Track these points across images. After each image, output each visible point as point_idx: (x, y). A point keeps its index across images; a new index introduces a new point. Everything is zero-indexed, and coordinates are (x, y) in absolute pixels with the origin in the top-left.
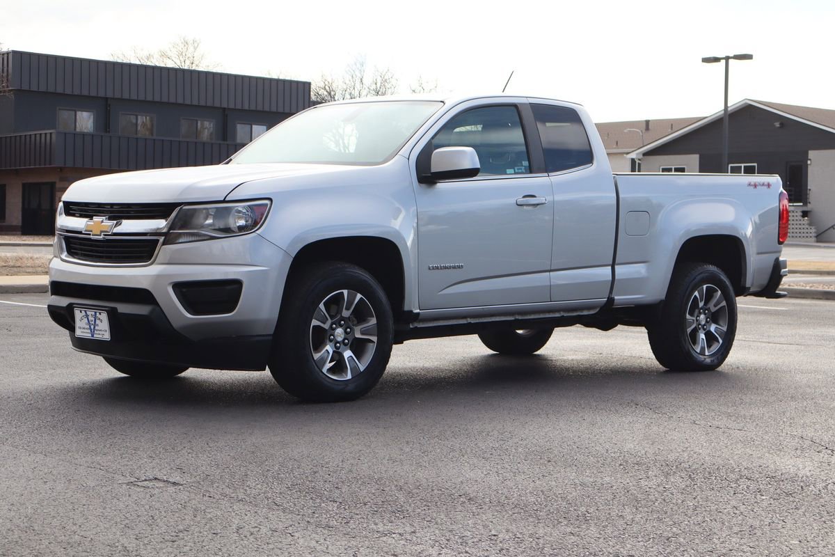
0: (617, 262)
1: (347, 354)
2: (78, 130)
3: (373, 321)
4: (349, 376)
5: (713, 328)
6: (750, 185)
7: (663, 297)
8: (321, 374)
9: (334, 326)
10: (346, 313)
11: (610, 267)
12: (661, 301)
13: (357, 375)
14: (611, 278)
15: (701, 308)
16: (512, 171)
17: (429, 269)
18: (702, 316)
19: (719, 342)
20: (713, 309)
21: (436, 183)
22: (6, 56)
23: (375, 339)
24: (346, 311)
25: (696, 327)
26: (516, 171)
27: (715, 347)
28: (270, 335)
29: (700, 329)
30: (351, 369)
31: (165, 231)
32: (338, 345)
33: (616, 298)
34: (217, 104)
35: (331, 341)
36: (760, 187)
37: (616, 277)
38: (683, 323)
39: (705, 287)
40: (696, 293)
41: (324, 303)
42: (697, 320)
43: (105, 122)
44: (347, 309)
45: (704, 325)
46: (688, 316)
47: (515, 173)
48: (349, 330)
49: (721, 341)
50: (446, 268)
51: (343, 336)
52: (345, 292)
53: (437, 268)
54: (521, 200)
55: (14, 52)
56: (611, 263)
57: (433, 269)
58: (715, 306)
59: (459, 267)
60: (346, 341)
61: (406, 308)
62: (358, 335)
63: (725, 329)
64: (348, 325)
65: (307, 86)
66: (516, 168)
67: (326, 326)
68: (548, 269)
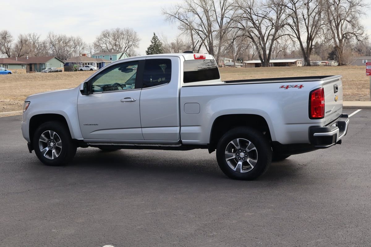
0: (181, 125)
1: (53, 151)
3: (61, 141)
12: (208, 144)
16: (126, 88)
18: (242, 154)
25: (235, 158)
29: (240, 159)
35: (49, 146)
37: (181, 132)
39: (238, 139)
40: (232, 142)
42: (237, 155)
50: (91, 125)
51: (53, 145)
53: (87, 125)
54: (123, 100)
56: (178, 125)
57: (85, 125)
59: (96, 125)
61: (73, 138)
62: (57, 145)
64: (54, 142)
67: (46, 142)
68: (140, 127)
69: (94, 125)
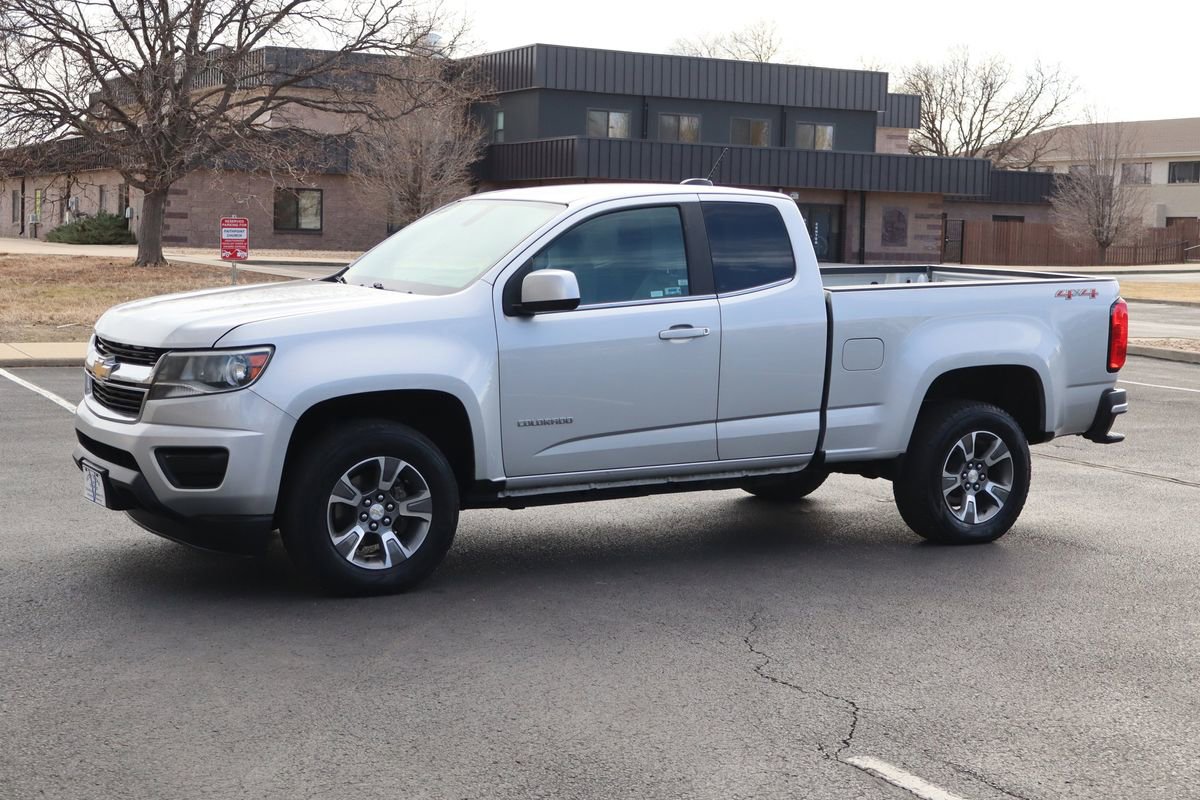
0: (829, 405)
1: (388, 536)
2: (611, 135)
3: (427, 494)
4: (389, 564)
5: (989, 487)
6: (1059, 294)
7: (904, 450)
8: (343, 561)
9: (368, 501)
10: (385, 486)
11: (818, 413)
12: (901, 455)
13: (400, 562)
14: (818, 427)
15: (971, 462)
16: (660, 293)
17: (519, 425)
18: (973, 473)
19: (998, 506)
20: (990, 462)
21: (534, 315)
22: (530, 50)
23: (428, 517)
24: (384, 483)
25: (960, 486)
26: (667, 293)
27: (992, 513)
28: (268, 515)
29: (968, 489)
30: (391, 555)
31: (150, 382)
32: (374, 525)
33: (827, 452)
34: (774, 102)
35: (364, 520)
36: (1077, 297)
37: (829, 425)
38: (937, 483)
39: (974, 434)
40: (960, 443)
41: (349, 475)
42: (963, 478)
43: (642, 125)
44: (386, 479)
45: (976, 483)
46: (945, 474)
47: (665, 296)
48: (390, 506)
49: (1001, 504)
50: (545, 423)
51: (382, 514)
52: (382, 460)
53: (531, 424)
54: (667, 333)
55: (539, 45)
56: (819, 407)
57: (525, 425)
58: (993, 458)
59: (566, 421)
60: (387, 520)
61: (479, 476)
62: (404, 512)
63: (1008, 488)
64: (389, 499)
65: (883, 77)
66: (667, 290)
67: (354, 503)
68: (712, 419)
69: (559, 422)
